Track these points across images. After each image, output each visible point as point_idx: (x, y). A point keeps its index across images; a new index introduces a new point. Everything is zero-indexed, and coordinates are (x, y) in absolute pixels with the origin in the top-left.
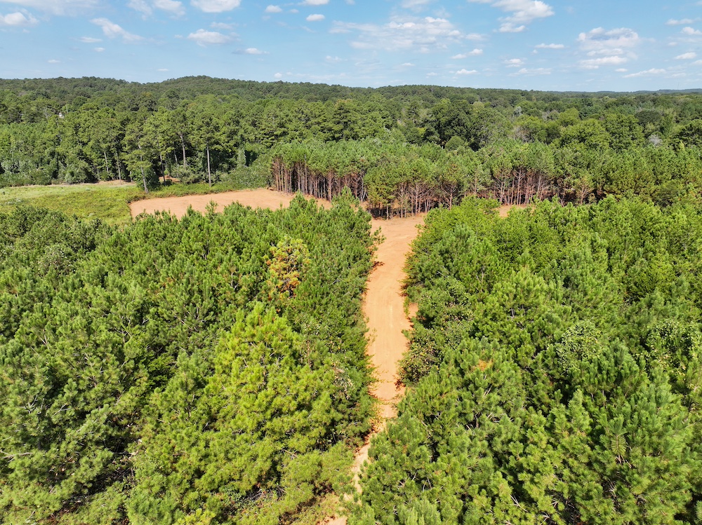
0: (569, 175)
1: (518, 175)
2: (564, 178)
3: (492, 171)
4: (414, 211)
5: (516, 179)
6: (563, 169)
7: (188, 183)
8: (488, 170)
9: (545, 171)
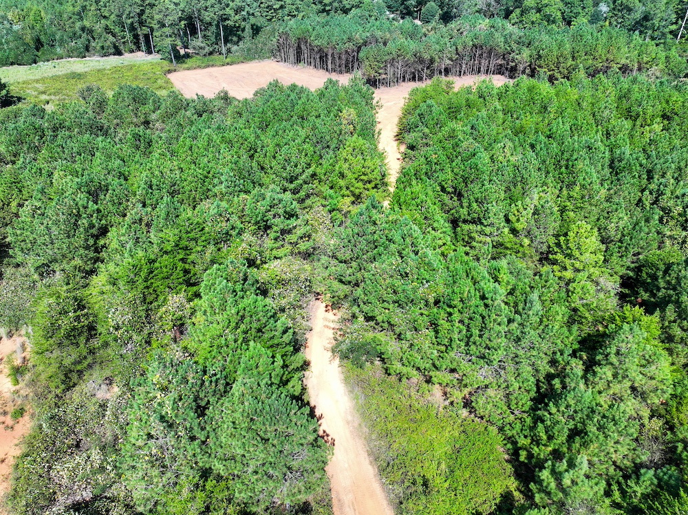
0: (513, 52)
1: (476, 52)
2: (510, 54)
3: (457, 48)
4: (397, 81)
5: (475, 55)
6: (510, 46)
7: (205, 55)
8: (454, 47)
9: (497, 49)
